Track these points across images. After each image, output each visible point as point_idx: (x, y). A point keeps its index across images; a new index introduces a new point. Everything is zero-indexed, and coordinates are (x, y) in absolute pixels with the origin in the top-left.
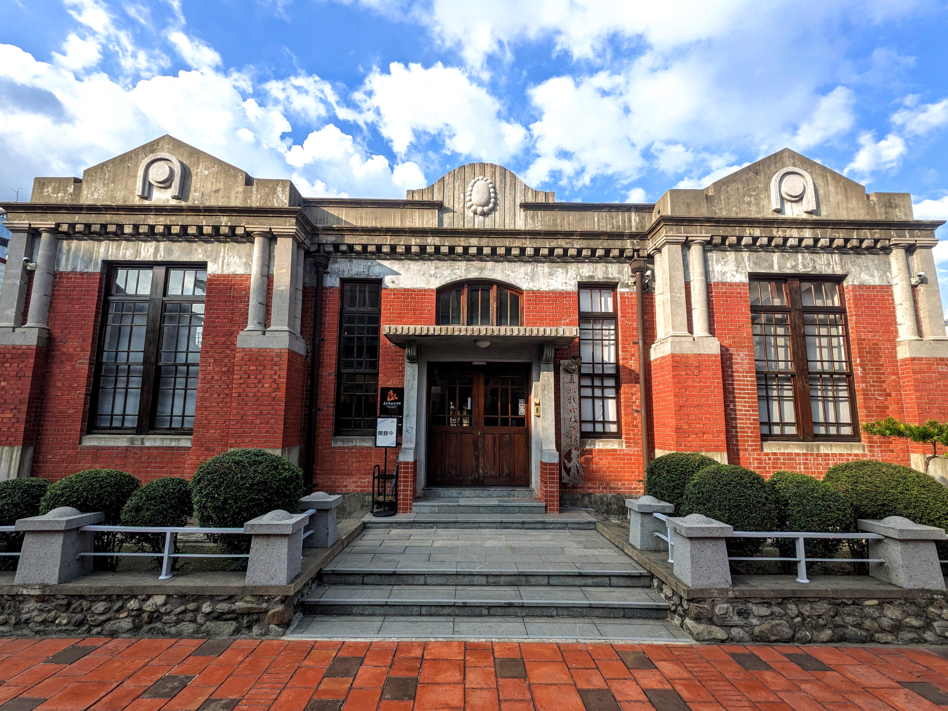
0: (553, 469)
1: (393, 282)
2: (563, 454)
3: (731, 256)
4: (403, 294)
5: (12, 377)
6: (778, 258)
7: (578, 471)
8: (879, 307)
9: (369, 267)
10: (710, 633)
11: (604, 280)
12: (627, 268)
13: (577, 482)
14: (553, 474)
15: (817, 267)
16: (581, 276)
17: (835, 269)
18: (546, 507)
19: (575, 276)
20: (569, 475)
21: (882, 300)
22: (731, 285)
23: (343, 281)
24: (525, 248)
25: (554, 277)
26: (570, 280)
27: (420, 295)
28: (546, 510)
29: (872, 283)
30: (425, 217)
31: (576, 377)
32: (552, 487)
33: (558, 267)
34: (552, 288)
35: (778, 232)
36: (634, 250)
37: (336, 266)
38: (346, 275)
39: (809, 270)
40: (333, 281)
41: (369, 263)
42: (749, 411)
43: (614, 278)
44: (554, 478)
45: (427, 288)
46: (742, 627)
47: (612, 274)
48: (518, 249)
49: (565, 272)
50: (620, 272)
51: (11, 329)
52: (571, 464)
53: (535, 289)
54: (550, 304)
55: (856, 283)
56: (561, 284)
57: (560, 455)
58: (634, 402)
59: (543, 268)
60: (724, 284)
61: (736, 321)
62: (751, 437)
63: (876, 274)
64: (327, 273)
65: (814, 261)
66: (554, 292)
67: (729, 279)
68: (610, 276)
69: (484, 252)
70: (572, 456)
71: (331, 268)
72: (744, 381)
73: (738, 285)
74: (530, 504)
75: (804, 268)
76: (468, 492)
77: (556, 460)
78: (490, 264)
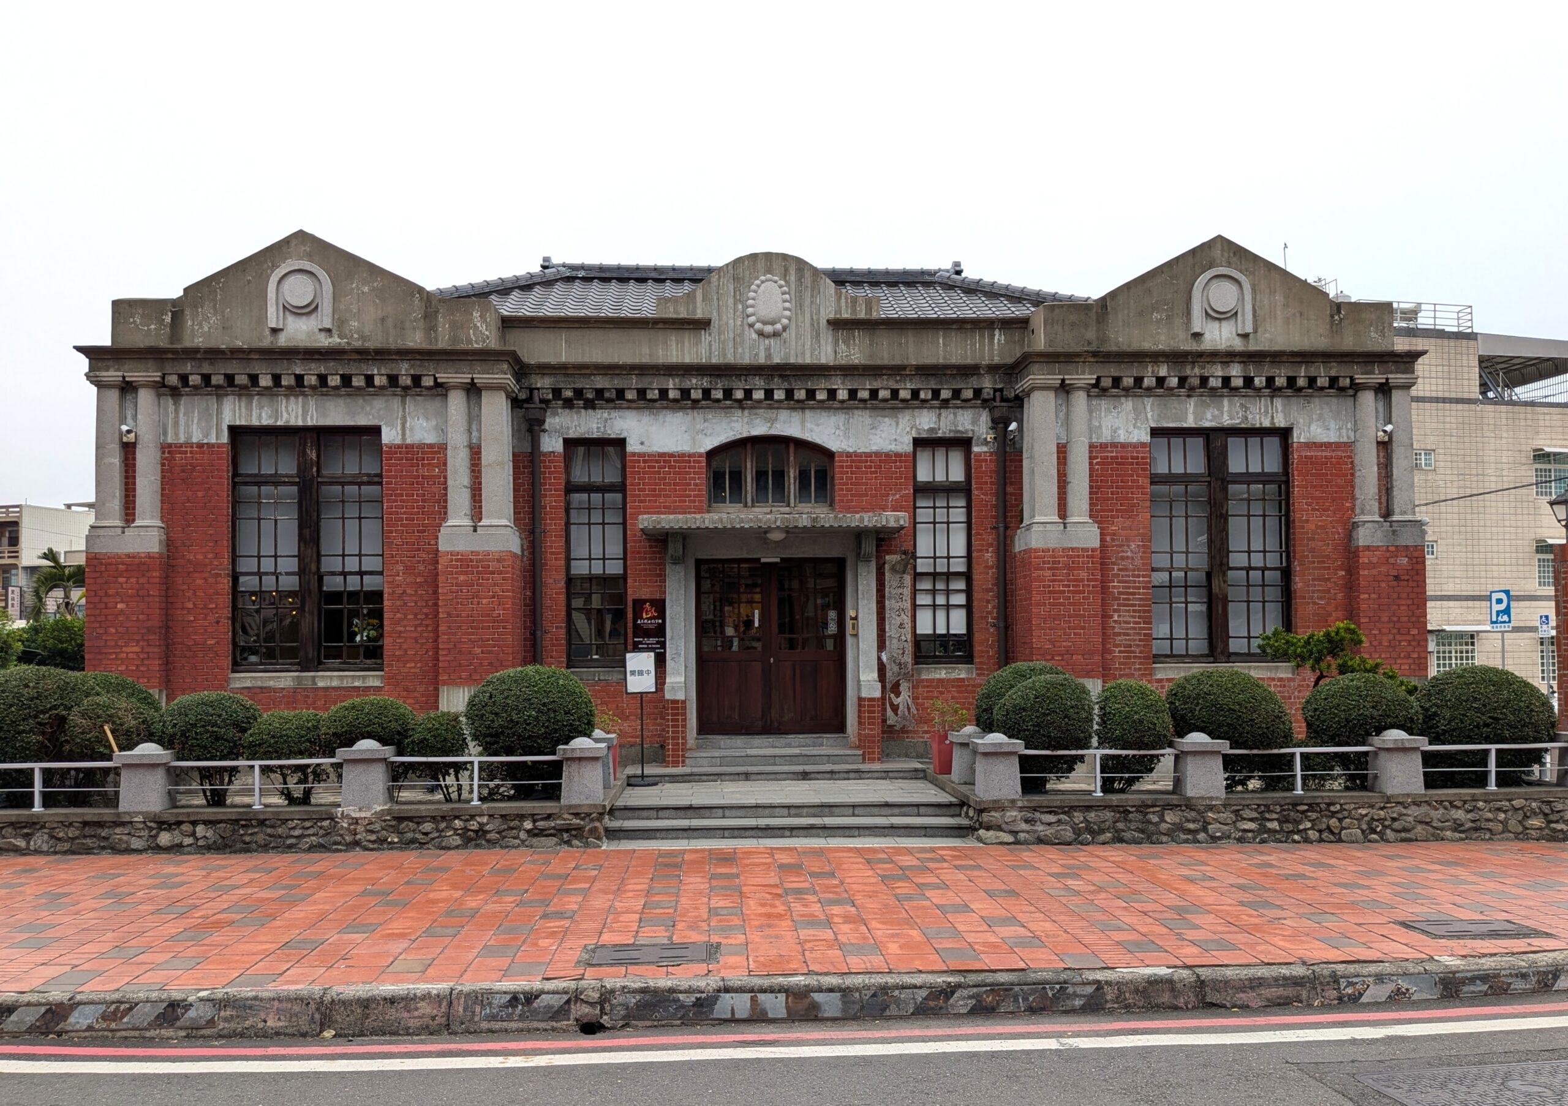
0: (874, 706)
1: (642, 443)
2: (888, 686)
3: (1128, 404)
4: (657, 462)
5: (132, 597)
6: (1195, 406)
7: (909, 709)
8: (1331, 475)
9: (606, 420)
10: (997, 837)
11: (952, 435)
12: (984, 418)
13: (907, 723)
14: (874, 712)
15: (1250, 417)
16: (917, 429)
17: (1276, 421)
18: (864, 755)
19: (908, 429)
20: (897, 714)
21: (1338, 463)
22: (1124, 446)
23: (569, 443)
24: (835, 390)
25: (878, 432)
26: (901, 436)
27: (683, 461)
28: (864, 759)
29: (1326, 440)
30: (686, 343)
31: (908, 579)
32: (871, 729)
33: (885, 417)
34: (874, 448)
35: (1193, 368)
36: (995, 390)
37: (557, 419)
38: (572, 434)
39: (1238, 421)
40: (553, 443)
41: (606, 415)
42: (1139, 623)
43: (966, 432)
44: (874, 718)
45: (692, 451)
46: (1028, 832)
47: (963, 424)
48: (825, 392)
49: (894, 424)
50: (975, 422)
51: (119, 531)
52: (900, 700)
53: (851, 450)
54: (872, 473)
55: (1302, 440)
56: (887, 442)
57: (884, 687)
58: (988, 612)
59: (862, 419)
60: (1114, 445)
61: (1128, 499)
62: (1139, 658)
63: (1333, 425)
64: (544, 431)
65: (1247, 408)
66: (877, 454)
67: (1122, 437)
68: (960, 428)
69: (776, 397)
70: (901, 688)
71: (550, 423)
72: (1135, 582)
73: (1134, 446)
74: (841, 752)
75: (1231, 419)
76: (758, 740)
77: (877, 694)
78: (784, 414)
